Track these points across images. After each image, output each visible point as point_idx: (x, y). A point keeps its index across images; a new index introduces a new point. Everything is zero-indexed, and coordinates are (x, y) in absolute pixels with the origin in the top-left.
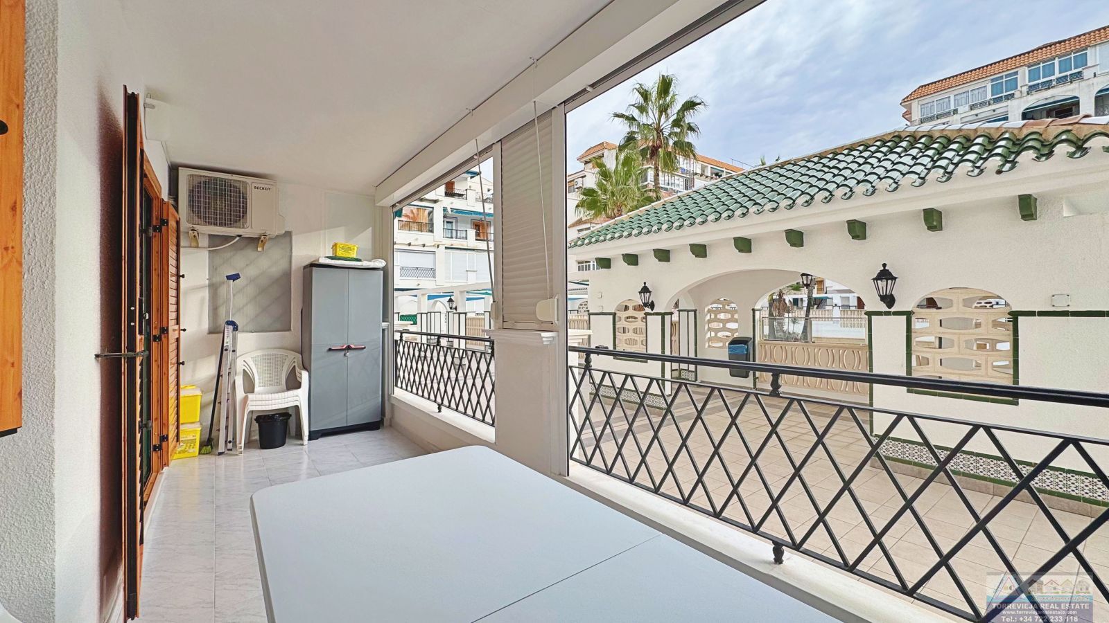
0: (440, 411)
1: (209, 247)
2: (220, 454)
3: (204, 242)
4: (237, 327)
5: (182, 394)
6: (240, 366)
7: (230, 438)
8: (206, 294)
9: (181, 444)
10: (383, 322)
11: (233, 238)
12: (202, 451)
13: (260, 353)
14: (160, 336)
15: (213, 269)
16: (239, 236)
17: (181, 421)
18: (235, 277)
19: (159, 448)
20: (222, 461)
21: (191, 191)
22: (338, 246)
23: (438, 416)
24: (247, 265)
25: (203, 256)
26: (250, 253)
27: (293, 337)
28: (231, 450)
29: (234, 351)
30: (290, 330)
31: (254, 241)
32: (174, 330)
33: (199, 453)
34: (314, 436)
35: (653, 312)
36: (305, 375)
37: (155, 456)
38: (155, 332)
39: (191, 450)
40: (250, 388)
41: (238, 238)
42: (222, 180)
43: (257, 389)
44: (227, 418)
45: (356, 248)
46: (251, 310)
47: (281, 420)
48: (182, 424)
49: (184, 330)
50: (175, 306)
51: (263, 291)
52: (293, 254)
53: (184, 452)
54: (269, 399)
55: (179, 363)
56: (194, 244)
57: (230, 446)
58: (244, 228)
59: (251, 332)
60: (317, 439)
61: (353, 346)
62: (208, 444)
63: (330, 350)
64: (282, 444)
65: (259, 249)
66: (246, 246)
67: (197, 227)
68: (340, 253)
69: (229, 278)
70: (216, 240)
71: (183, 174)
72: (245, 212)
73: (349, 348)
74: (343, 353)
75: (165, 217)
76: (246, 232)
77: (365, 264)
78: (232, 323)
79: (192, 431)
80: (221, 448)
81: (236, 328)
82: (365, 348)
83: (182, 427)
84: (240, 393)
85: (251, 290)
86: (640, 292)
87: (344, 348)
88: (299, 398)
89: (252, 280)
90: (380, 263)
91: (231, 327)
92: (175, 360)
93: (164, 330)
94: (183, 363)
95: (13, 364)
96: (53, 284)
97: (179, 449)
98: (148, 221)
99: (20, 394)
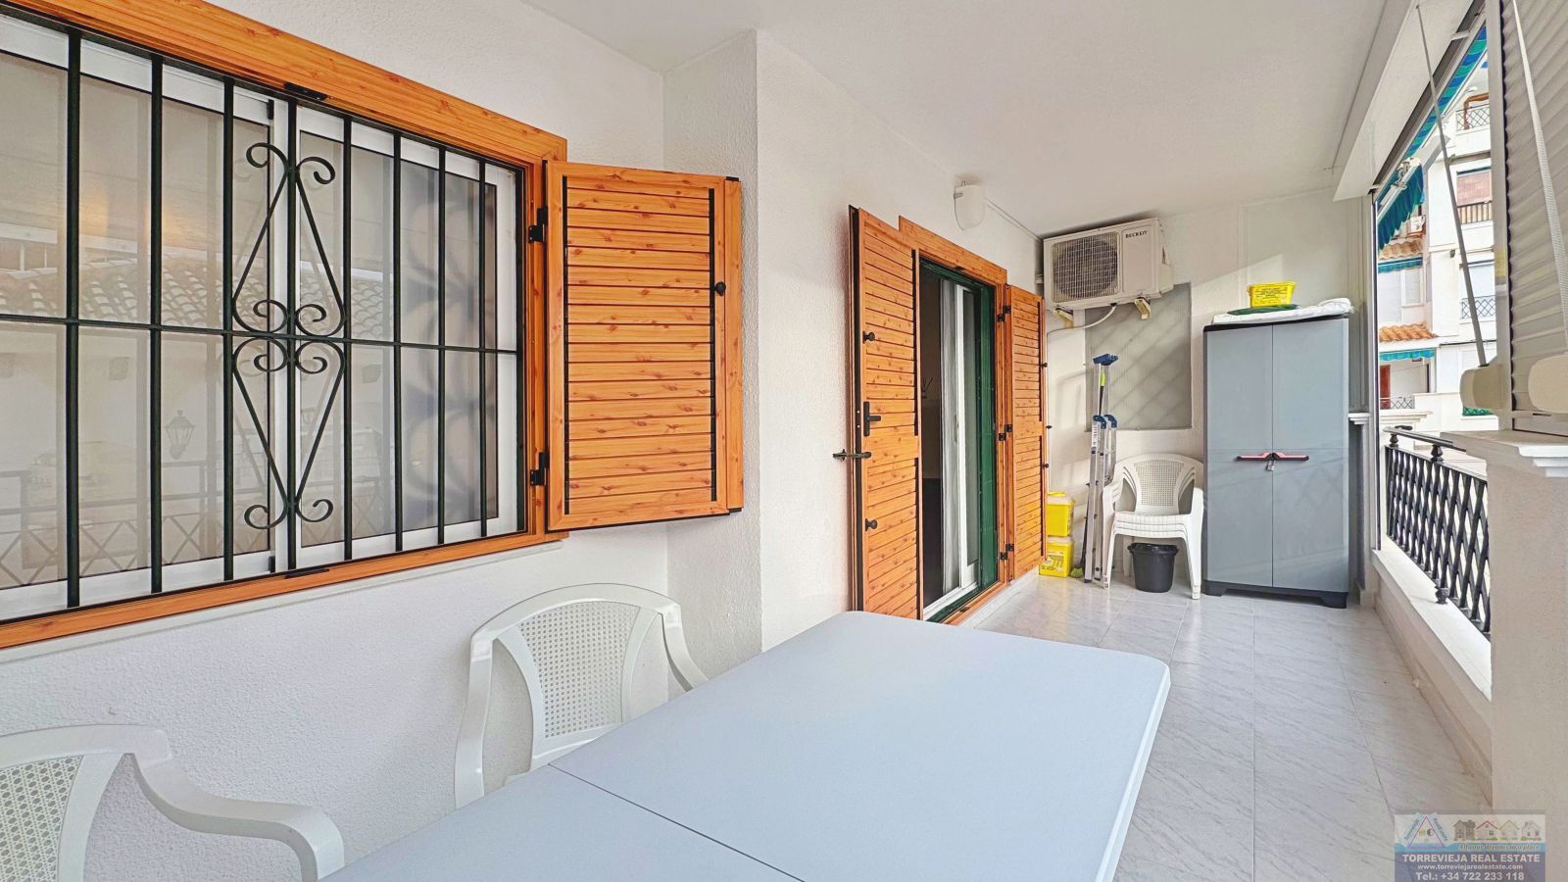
0: (1440, 601)
1: (1085, 325)
2: (1087, 581)
3: (1078, 320)
4: (1116, 422)
5: (1049, 501)
6: (1119, 475)
7: (1098, 565)
8: (1083, 382)
9: (1049, 559)
11: (1108, 309)
12: (1072, 574)
13: (1146, 458)
14: (1005, 434)
15: (1090, 349)
16: (1114, 304)
17: (1047, 532)
18: (1106, 361)
19: (1004, 556)
20: (1090, 591)
21: (1055, 264)
24: (1131, 340)
25: (1080, 337)
26: (1134, 325)
27: (1192, 437)
28: (1097, 579)
30: (1188, 427)
31: (1131, 309)
32: (1037, 427)
33: (1069, 575)
34: (1208, 588)
36: (1198, 495)
37: (1002, 564)
38: (1001, 430)
39: (1060, 570)
40: (1129, 502)
41: (1113, 308)
42: (1087, 240)
43: (1139, 507)
44: (1095, 538)
45: (1289, 289)
46: (1136, 400)
47: (1161, 555)
48: (1049, 536)
49: (1050, 427)
50: (1037, 401)
51: (1152, 373)
52: (1193, 315)
53: (1050, 568)
54: (1151, 524)
55: (1044, 465)
56: (1069, 324)
57: (1097, 574)
58: (1113, 293)
59: (1136, 429)
60: (1219, 595)
61: (1281, 455)
62: (1077, 567)
63: (1239, 459)
64: (1165, 588)
65: (1143, 317)
66: (1128, 315)
67: (1062, 304)
68: (1258, 303)
69: (1100, 361)
70: (1093, 314)
71: (1048, 244)
72: (1115, 273)
73: (1273, 457)
74: (1265, 464)
75: (1009, 305)
76: (1121, 298)
77: (1301, 313)
78: (1111, 418)
79: (1060, 547)
80: (1088, 576)
81: (1114, 424)
82: (1307, 458)
83: (1047, 540)
84: (1109, 510)
85: (1135, 374)
87: (1264, 457)
88: (1188, 529)
89: (1137, 361)
90: (1344, 305)
91: (1099, 423)
92: (1038, 462)
93: (1009, 428)
94: (1047, 466)
95: (737, 460)
96: (758, 398)
97: (1047, 565)
98: (992, 310)
99: (742, 482)
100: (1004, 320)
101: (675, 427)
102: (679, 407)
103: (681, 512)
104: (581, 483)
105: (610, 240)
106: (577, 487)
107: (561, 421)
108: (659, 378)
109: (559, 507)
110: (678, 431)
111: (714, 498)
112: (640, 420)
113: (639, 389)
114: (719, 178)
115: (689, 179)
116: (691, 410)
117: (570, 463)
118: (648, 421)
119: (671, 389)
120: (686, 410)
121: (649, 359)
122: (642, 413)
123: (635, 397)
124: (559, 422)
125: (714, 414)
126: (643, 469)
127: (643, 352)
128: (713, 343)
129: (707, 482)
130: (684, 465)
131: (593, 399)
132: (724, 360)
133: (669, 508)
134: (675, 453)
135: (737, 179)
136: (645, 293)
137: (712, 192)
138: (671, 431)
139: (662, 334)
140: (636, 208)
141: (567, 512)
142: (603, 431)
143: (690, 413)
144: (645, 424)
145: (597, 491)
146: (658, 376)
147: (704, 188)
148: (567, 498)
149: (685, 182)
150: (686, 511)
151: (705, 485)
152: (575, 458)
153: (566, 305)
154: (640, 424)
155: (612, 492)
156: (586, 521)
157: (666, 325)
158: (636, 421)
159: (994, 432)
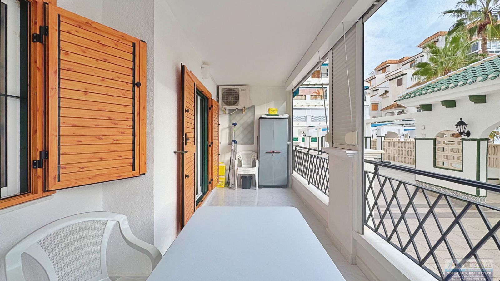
0: (309, 185)
1: (229, 113)
2: (230, 188)
3: (227, 112)
4: (237, 142)
5: (220, 165)
6: (237, 157)
7: (233, 183)
8: (228, 130)
9: (219, 182)
10: (288, 141)
11: (235, 110)
12: (226, 186)
13: (244, 152)
14: (211, 145)
15: (230, 121)
16: (237, 109)
17: (219, 174)
18: (235, 124)
19: (210, 183)
20: (230, 190)
21: (222, 94)
22: (270, 110)
23: (307, 187)
24: (240, 119)
25: (227, 116)
26: (241, 115)
27: (254, 147)
28: (233, 187)
29: (234, 151)
30: (254, 144)
31: (241, 110)
32: (217, 143)
33: (225, 187)
34: (260, 187)
36: (257, 162)
37: (209, 185)
38: (210, 144)
39: (222, 185)
40: (240, 165)
41: (237, 110)
42: (231, 89)
43: (242, 166)
44: (232, 175)
45: (277, 110)
46: (241, 136)
47: (249, 179)
48: (220, 176)
49: (220, 143)
50: (217, 135)
51: (245, 129)
52: (255, 114)
53: (220, 185)
54: (246, 170)
55: (219, 155)
56: (224, 113)
57: (233, 186)
58: (238, 105)
59: (241, 144)
60: (262, 188)
61: (275, 152)
62: (227, 184)
63: (266, 152)
64: (250, 188)
65: (244, 113)
66: (240, 112)
67: (224, 107)
68: (271, 113)
69: (233, 124)
70: (231, 111)
71: (220, 88)
72: (238, 100)
74: (272, 154)
75: (212, 105)
76: (239, 107)
77: (280, 116)
79: (223, 179)
80: (230, 186)
82: (280, 152)
84: (236, 167)
85: (241, 129)
86: (456, 125)
87: (272, 152)
88: (255, 171)
89: (242, 125)
90: (287, 116)
91: (234, 142)
92: (217, 153)
93: (212, 143)
94: (220, 155)
95: (144, 154)
96: (153, 130)
97: (219, 184)
98: (208, 106)
99: (146, 163)
100: (211, 109)
101: (116, 140)
102: (119, 132)
103: (119, 177)
104: (67, 166)
105: (85, 52)
106: (65, 168)
107: (56, 136)
108: (109, 119)
109: (55, 178)
110: (118, 142)
111: (134, 170)
112: (100, 137)
113: (99, 123)
114: (138, 40)
115: (124, 36)
116: (124, 133)
117: (61, 156)
118: (104, 137)
119: (115, 124)
120: (122, 133)
121: (104, 110)
122: (101, 134)
123: (97, 126)
124: (54, 136)
125: (134, 135)
126: (101, 158)
127: (101, 106)
128: (134, 106)
129: (130, 163)
130: (121, 156)
131: (74, 126)
132: (139, 114)
133: (114, 175)
134: (116, 151)
135: (145, 42)
136: (103, 80)
137: (134, 44)
138: (115, 142)
139: (110, 100)
140: (98, 41)
141: (59, 181)
142: (80, 141)
143: (124, 135)
144: (102, 139)
145: (77, 169)
146: (108, 118)
147: (131, 42)
148: (59, 174)
149: (122, 36)
150: (122, 176)
151: (130, 165)
152: (63, 154)
153: (59, 78)
154: (99, 139)
155: (85, 169)
156: (70, 184)
157: (113, 96)
158: (98, 137)
159: (208, 144)
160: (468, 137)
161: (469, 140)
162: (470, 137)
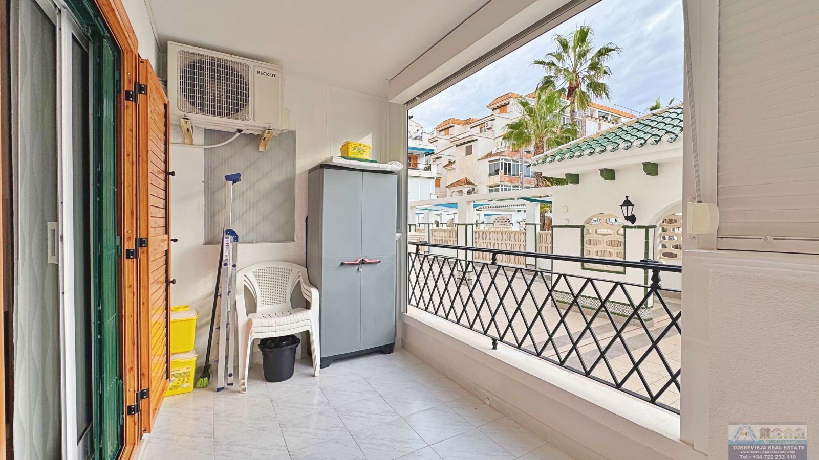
0: (495, 348)
1: (205, 145)
2: (219, 390)
3: (199, 138)
4: (237, 236)
5: (173, 317)
6: (240, 282)
7: (231, 371)
8: (201, 199)
9: (172, 378)
10: (397, 233)
11: (231, 134)
12: (198, 385)
13: (261, 266)
14: (136, 250)
15: (211, 167)
16: (240, 131)
17: (172, 350)
18: (235, 178)
20: (221, 398)
21: (181, 72)
22: (350, 145)
23: (493, 353)
24: (248, 166)
25: (198, 154)
26: (252, 153)
27: (296, 248)
28: (232, 384)
29: (234, 266)
30: (293, 240)
31: (255, 139)
32: (163, 241)
33: (195, 388)
34: (324, 363)
35: (633, 225)
36: (314, 293)
37: (130, 422)
38: (129, 245)
39: (185, 385)
40: (252, 308)
41: (238, 134)
42: (218, 60)
43: (259, 309)
44: (228, 339)
45: (368, 149)
47: (290, 348)
48: (173, 354)
49: (175, 240)
50: (163, 211)
51: (264, 196)
52: (297, 156)
53: (176, 387)
54: (285, 324)
55: (168, 282)
56: (188, 139)
57: (230, 380)
58: (245, 119)
59: (252, 242)
61: (367, 260)
62: (205, 376)
63: (342, 264)
65: (261, 149)
67: (189, 115)
68: (351, 154)
69: (228, 178)
70: (213, 136)
71: (174, 48)
72: (247, 101)
73: (363, 262)
74: (357, 267)
75: (142, 82)
76: (249, 125)
78: (231, 232)
79: (186, 362)
80: (221, 381)
81: (236, 239)
82: (380, 262)
83: (173, 359)
84: (242, 317)
85: (251, 196)
86: (622, 206)
87: (358, 262)
88: (307, 322)
89: (253, 185)
90: (398, 166)
91: (231, 237)
92: (163, 278)
93: (142, 242)
94: (173, 282)
97: (171, 385)
159: (119, 249)
160: (633, 224)
161: (635, 227)
162: (636, 224)
